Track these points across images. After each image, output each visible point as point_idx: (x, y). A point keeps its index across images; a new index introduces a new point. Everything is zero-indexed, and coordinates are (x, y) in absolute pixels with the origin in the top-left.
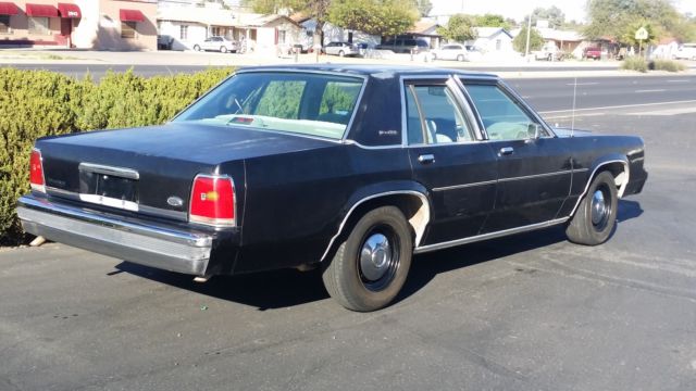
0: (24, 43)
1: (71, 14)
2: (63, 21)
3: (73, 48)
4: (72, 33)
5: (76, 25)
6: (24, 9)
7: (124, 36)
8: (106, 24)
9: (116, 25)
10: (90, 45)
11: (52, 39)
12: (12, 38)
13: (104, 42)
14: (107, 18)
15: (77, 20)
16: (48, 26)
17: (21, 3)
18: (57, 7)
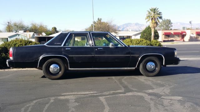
0: (173, 41)
1: (184, 34)
2: (182, 35)
3: (184, 41)
4: (184, 38)
5: (185, 36)
6: (173, 33)
7: (197, 38)
8: (192, 35)
9: (195, 35)
10: (188, 40)
11: (179, 40)
12: (169, 40)
13: (191, 39)
14: (192, 34)
15: (185, 35)
16: (179, 37)
17: (172, 32)
18: (181, 32)
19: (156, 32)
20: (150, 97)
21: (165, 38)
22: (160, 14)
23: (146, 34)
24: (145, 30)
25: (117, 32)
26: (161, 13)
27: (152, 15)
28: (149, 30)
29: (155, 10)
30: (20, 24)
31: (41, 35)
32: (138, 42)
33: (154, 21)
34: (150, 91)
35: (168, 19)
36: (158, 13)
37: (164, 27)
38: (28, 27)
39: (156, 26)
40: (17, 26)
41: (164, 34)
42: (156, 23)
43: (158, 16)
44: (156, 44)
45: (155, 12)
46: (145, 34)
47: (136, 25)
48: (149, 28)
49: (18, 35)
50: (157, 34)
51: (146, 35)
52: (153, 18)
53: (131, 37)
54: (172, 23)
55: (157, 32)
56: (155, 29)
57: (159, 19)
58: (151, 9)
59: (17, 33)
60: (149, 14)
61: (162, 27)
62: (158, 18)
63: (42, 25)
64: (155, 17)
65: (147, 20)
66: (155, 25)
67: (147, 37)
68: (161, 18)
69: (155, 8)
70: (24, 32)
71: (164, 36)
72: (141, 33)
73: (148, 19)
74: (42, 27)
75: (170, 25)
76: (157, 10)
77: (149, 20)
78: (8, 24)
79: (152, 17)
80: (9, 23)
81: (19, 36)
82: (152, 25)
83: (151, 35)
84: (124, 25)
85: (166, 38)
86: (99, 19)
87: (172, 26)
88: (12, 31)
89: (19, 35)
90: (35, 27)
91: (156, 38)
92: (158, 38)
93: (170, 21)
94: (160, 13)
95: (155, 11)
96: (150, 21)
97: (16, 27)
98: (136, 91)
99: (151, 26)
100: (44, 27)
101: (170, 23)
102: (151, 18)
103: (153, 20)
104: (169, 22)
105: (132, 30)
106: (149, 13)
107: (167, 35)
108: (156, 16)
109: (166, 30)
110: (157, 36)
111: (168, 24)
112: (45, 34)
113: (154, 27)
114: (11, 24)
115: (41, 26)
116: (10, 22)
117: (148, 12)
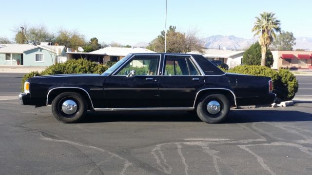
0: (295, 69)
6: (297, 57)
11: (306, 67)
16: (306, 63)
17: (296, 54)
18: (310, 55)
19: (269, 54)
20: (306, 149)
21: (283, 64)
22: (276, 24)
23: (252, 55)
24: (250, 49)
25: (203, 50)
26: (279, 21)
27: (263, 24)
28: (257, 48)
29: (269, 16)
30: (40, 31)
31: (76, 51)
32: (258, 71)
33: (266, 35)
34: (302, 141)
35: (289, 32)
36: (274, 21)
37: (280, 44)
38: (53, 37)
39: (270, 44)
40: (37, 35)
41: (281, 57)
42: (271, 38)
43: (274, 26)
44: (286, 76)
45: (270, 20)
46: (250, 56)
47: (230, 39)
48: (257, 46)
49: (39, 50)
50: (270, 56)
51: (252, 58)
52: (266, 30)
53: (226, 59)
54: (295, 39)
55: (271, 54)
56: (268, 48)
57: (275, 32)
58: (263, 14)
59: (38, 46)
60: (258, 23)
61: (278, 45)
62: (274, 30)
63: (77, 34)
64: (269, 28)
65: (255, 32)
66: (269, 41)
67: (253, 61)
68: (278, 29)
69: (269, 13)
70: (49, 44)
71: (281, 60)
72: (243, 53)
73: (257, 31)
74: (77, 37)
75: (291, 42)
76: (272, 16)
77: (258, 33)
78: (21, 29)
79: (263, 27)
80: (23, 28)
81: (41, 51)
82: (263, 42)
83: (261, 57)
84: (209, 38)
85: (285, 64)
86: (172, 27)
87: (295, 44)
88: (28, 43)
89: (41, 49)
90: (66, 37)
91: (268, 62)
92: (272, 64)
93: (292, 36)
94: (277, 21)
95: (269, 18)
96: (261, 33)
97: (34, 35)
98: (283, 141)
99: (260, 43)
100: (80, 37)
101: (291, 39)
102: (262, 30)
103: (265, 33)
104: (290, 37)
105: (227, 49)
106: (259, 21)
107: (288, 59)
108: (271, 27)
109: (284, 49)
110: (269, 61)
111: (287, 40)
112: (83, 50)
113: (266, 45)
114: (27, 30)
115: (75, 36)
116: (25, 26)
117: (256, 20)
